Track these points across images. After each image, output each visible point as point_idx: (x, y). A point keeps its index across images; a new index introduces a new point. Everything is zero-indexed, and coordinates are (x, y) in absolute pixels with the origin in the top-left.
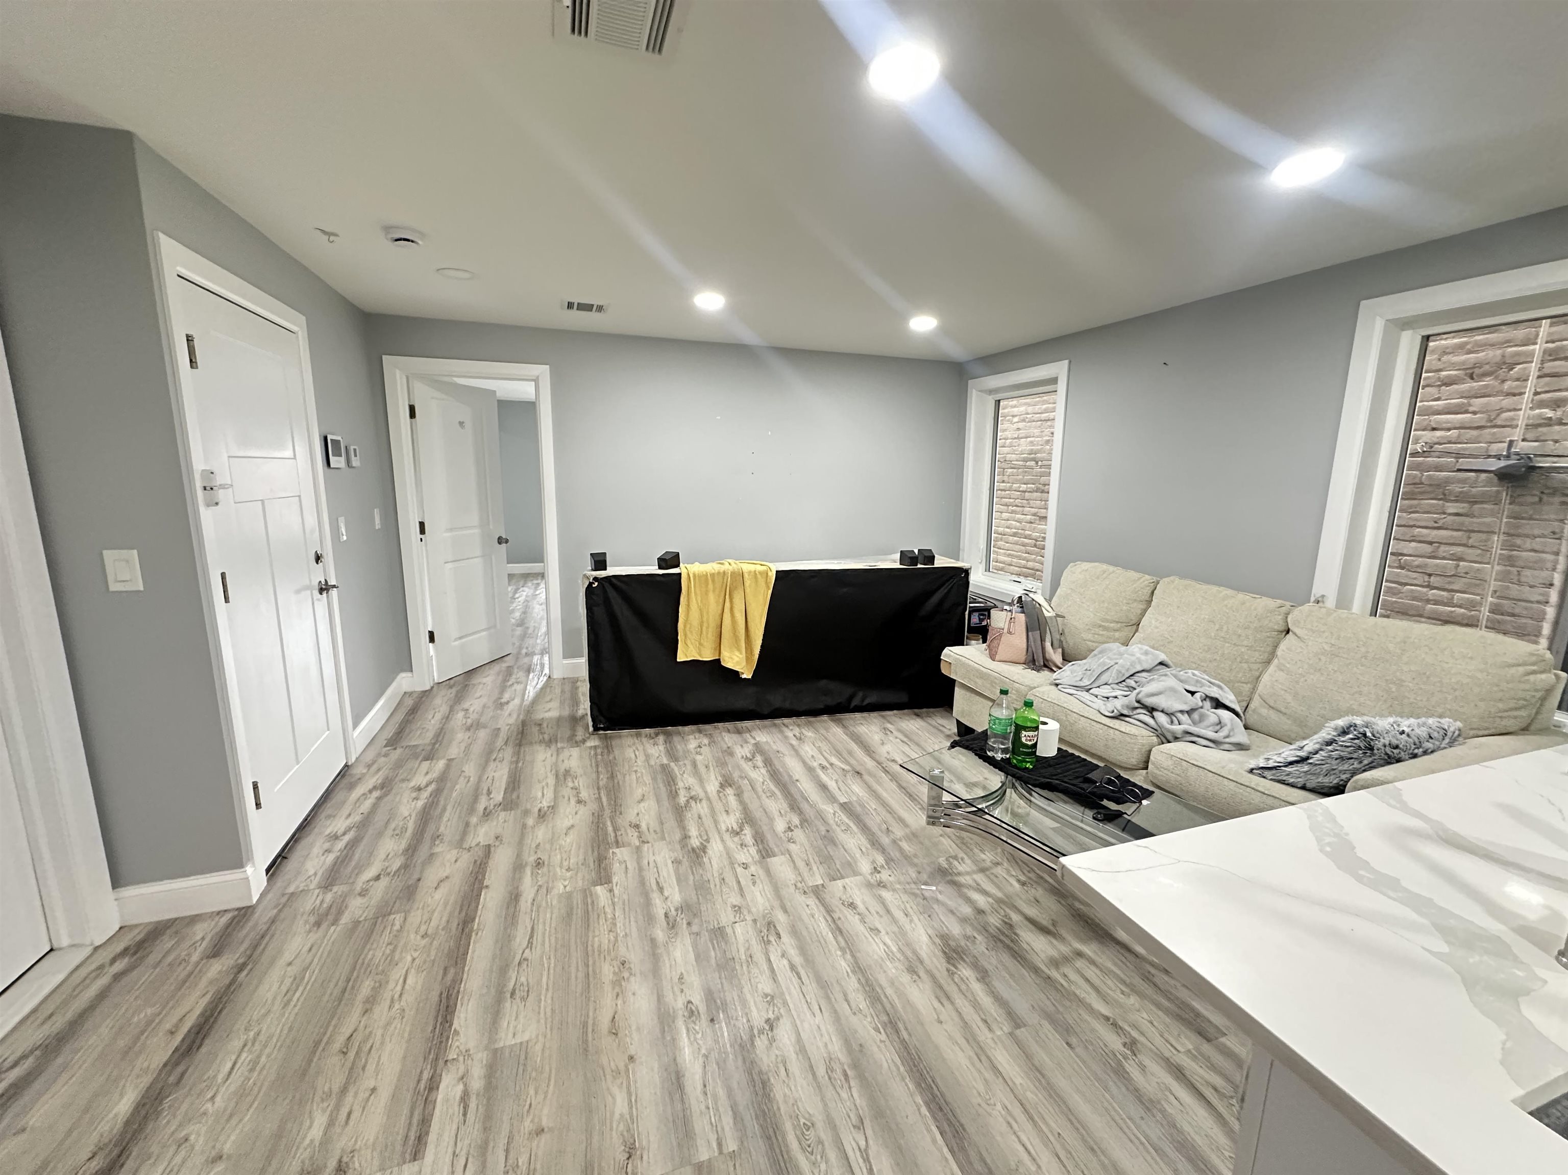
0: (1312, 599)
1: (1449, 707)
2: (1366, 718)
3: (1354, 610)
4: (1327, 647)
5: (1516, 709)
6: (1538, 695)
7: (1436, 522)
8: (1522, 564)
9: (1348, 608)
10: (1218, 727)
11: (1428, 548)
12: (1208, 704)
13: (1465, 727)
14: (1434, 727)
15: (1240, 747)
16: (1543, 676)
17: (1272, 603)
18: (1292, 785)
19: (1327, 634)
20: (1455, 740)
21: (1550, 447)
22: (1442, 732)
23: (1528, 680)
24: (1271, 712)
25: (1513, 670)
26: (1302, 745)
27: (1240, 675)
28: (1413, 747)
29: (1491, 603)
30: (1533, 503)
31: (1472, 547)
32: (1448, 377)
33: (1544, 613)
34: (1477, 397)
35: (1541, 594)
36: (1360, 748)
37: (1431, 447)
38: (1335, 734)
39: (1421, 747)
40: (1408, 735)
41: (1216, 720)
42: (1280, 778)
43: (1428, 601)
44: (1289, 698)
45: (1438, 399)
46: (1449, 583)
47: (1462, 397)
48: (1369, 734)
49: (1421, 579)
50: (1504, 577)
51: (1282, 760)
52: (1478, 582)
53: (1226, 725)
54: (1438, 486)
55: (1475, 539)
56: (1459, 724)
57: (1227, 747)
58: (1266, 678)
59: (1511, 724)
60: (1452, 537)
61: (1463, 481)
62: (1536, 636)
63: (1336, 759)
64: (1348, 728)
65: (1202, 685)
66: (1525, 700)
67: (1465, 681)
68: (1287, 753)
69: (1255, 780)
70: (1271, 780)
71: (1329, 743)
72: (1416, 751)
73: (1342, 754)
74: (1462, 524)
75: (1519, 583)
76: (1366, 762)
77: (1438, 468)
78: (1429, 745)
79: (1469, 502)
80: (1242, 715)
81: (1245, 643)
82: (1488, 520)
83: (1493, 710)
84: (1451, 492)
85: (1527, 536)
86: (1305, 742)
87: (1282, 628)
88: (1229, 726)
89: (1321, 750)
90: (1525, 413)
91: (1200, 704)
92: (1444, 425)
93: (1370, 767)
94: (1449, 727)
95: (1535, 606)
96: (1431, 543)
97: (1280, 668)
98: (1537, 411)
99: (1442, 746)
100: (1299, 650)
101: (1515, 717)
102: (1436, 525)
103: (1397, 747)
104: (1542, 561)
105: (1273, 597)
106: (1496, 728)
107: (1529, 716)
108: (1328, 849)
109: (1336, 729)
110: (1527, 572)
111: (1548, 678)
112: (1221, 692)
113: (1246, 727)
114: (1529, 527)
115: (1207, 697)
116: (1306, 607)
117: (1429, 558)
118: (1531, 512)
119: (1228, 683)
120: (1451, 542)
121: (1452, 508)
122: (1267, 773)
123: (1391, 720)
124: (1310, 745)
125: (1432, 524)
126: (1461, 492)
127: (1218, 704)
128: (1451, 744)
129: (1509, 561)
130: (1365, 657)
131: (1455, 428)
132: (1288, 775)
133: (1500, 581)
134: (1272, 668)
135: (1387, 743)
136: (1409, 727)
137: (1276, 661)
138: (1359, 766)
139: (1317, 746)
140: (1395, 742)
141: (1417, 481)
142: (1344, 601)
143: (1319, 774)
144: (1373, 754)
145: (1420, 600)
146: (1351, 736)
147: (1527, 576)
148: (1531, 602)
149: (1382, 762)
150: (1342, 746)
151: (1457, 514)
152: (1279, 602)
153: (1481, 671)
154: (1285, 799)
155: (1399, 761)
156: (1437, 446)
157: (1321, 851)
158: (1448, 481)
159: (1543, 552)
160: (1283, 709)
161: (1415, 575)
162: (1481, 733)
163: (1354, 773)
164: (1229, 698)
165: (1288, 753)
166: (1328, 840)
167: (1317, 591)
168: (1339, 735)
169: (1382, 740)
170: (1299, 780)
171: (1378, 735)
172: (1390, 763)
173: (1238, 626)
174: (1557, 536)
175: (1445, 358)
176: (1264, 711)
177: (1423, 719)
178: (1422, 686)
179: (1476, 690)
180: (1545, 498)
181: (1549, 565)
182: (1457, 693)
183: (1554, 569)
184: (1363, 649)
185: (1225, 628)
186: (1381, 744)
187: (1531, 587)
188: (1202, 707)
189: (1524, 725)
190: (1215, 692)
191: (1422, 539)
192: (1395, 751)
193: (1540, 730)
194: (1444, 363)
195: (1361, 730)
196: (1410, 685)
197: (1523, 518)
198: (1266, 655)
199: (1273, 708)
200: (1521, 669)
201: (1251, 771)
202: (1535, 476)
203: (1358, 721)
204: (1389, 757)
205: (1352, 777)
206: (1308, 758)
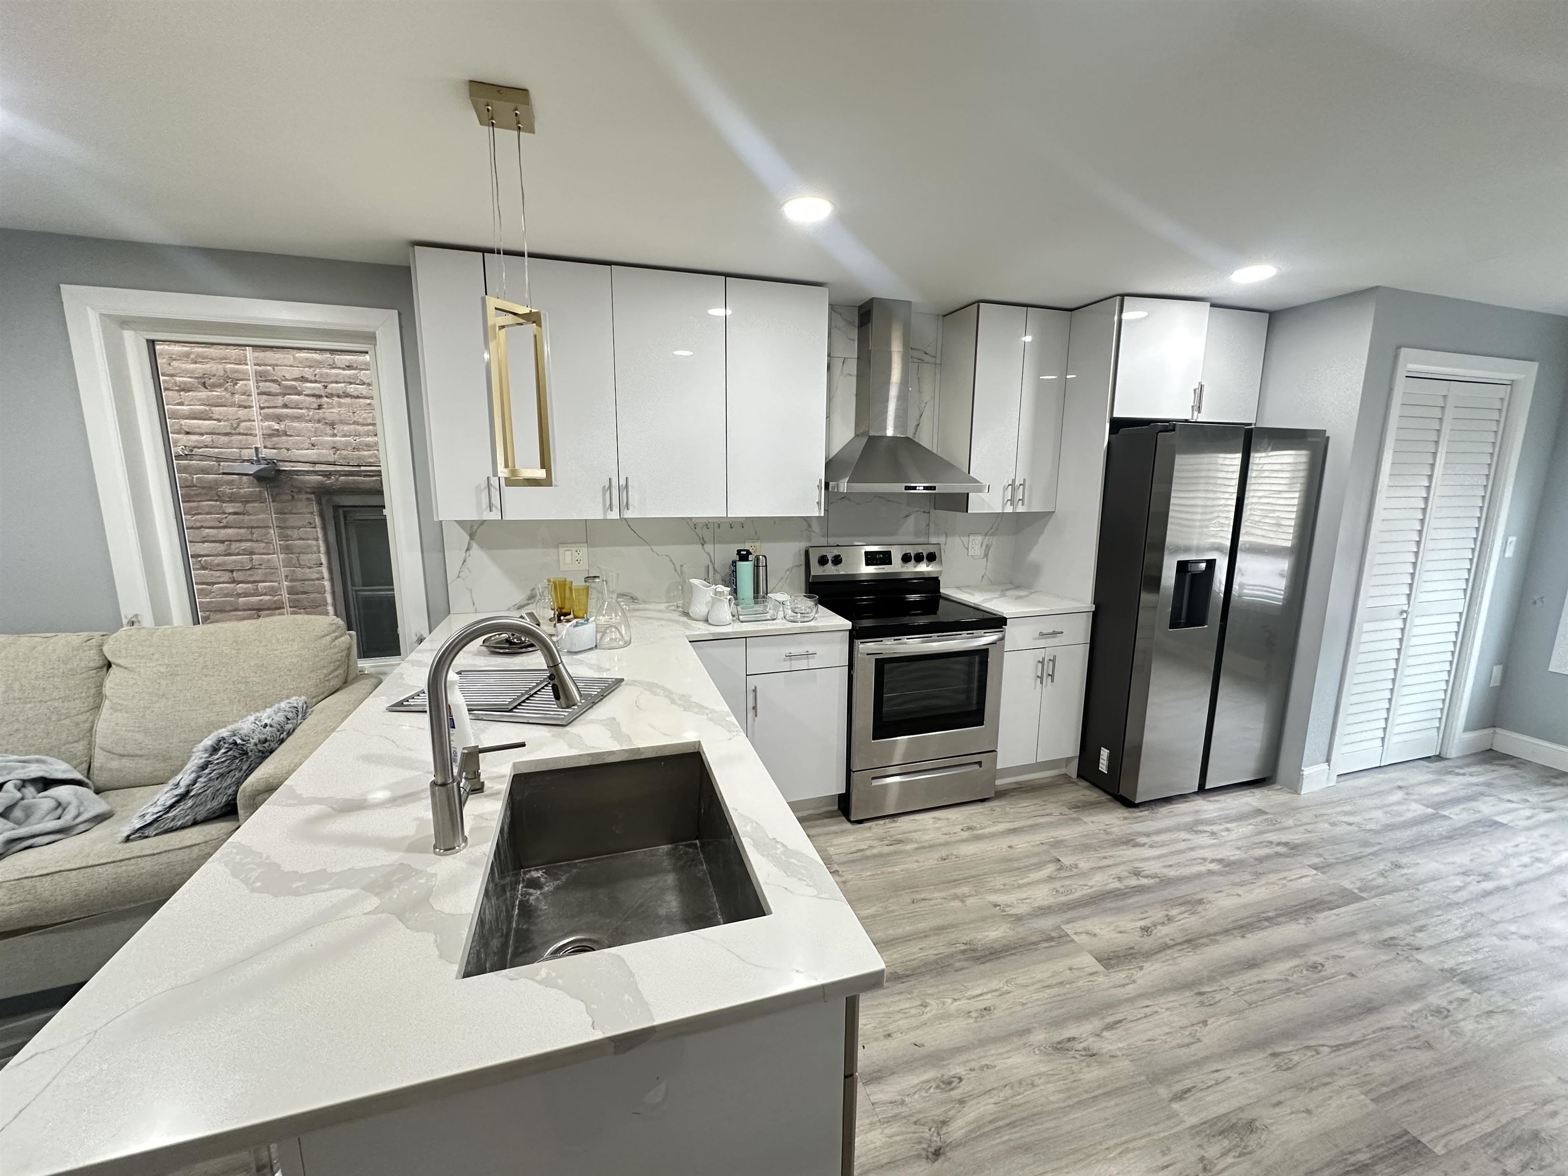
0: (125, 621)
1: (291, 687)
2: (231, 727)
3: (176, 624)
4: (163, 669)
5: (335, 670)
6: (344, 654)
7: (220, 522)
8: (298, 551)
9: (169, 622)
10: (59, 811)
11: (220, 547)
12: (30, 790)
13: (308, 698)
14: (287, 709)
15: (100, 819)
16: (343, 639)
17: (75, 639)
18: (183, 827)
19: (156, 656)
20: (306, 713)
21: (284, 454)
22: (294, 710)
23: (335, 645)
24: (124, 760)
25: (324, 641)
26: (176, 781)
27: (65, 735)
28: (278, 733)
29: (287, 587)
30: (288, 501)
31: (257, 541)
32: (185, 383)
33: (324, 586)
34: (216, 406)
35: (317, 573)
36: (235, 758)
37: (192, 451)
38: (207, 755)
39: (284, 731)
40: (271, 726)
41: (52, 804)
42: (166, 827)
43: (239, 595)
44: (140, 737)
45: (181, 404)
46: (250, 575)
47: (204, 405)
48: (239, 741)
49: (226, 576)
50: (288, 564)
51: (160, 808)
52: (273, 571)
53: (69, 804)
54: (211, 488)
55: (257, 533)
56: (303, 698)
57: (82, 827)
58: (101, 727)
59: (335, 683)
60: (238, 534)
61: (231, 483)
62: (324, 605)
63: (217, 778)
64: (217, 745)
65: (11, 770)
66: (339, 661)
67: (295, 660)
68: (162, 799)
69: (137, 847)
70: (156, 835)
71: (204, 767)
72: (282, 736)
73: (221, 771)
74: (242, 521)
75: (301, 566)
76: (245, 768)
77: (205, 471)
78: (290, 726)
79: (242, 502)
80: (87, 781)
81: (55, 694)
82: (262, 516)
83: (322, 676)
84: (224, 493)
85: (294, 528)
86: (179, 777)
87: (99, 662)
88: (75, 803)
89: (199, 777)
90: (259, 426)
91: (19, 795)
92: (197, 430)
93: (251, 770)
94: (297, 704)
95: (317, 582)
96: (222, 542)
97: (114, 709)
98: (267, 423)
99: (299, 721)
100: (132, 682)
101: (337, 676)
102: (221, 525)
103: (266, 741)
104: (310, 546)
105: (75, 631)
106: (328, 690)
107: (344, 671)
108: (258, 884)
109: (206, 750)
110: (302, 557)
111: (345, 639)
112: (43, 767)
113: (98, 792)
114: (293, 520)
115: (24, 783)
116: (122, 633)
117: (225, 555)
118: (290, 508)
119: (49, 752)
120: (239, 538)
121: (230, 508)
122: (150, 831)
123: (251, 718)
124: (185, 778)
125: (217, 524)
126: (232, 493)
127: (45, 783)
128: (304, 718)
129: (287, 549)
130: (206, 667)
131: (207, 434)
132: (173, 820)
133: (287, 567)
134: (105, 712)
135: (257, 741)
136: (269, 718)
137: (107, 703)
138: (241, 774)
139: (193, 775)
140: (263, 737)
141: (188, 484)
142: (161, 617)
143: (206, 801)
144: (249, 757)
145: (232, 596)
146: (223, 750)
147: (304, 560)
148: (313, 580)
149: (258, 760)
150: (218, 763)
151: (235, 513)
152: (84, 635)
153: (304, 648)
154: (180, 846)
155: (271, 752)
156: (195, 450)
157: (253, 890)
158: (217, 483)
159: (308, 539)
160: (139, 753)
161: (218, 574)
162: (320, 698)
163: (239, 783)
164: (59, 769)
165: (164, 796)
166: (254, 875)
167: (126, 612)
168: (211, 755)
169: (252, 741)
170: (187, 818)
171: (247, 738)
172: (266, 757)
173: (37, 678)
174: (313, 526)
175: (174, 363)
176: (115, 764)
177: (277, 705)
178: (265, 677)
179: (305, 664)
180: (296, 496)
181: (315, 549)
182: (293, 673)
183: (319, 552)
184: (201, 660)
185: (17, 686)
186: (252, 744)
187: (310, 568)
188: (22, 799)
189: (343, 680)
190: (35, 771)
191: (213, 539)
192: (266, 745)
193: (354, 679)
194: (175, 368)
195: (231, 741)
196: (255, 679)
197: (286, 513)
198: (91, 700)
199: (123, 756)
200: (328, 638)
201: (128, 839)
202: (283, 477)
203: (224, 732)
204: (263, 753)
205: (238, 787)
206: (188, 792)
